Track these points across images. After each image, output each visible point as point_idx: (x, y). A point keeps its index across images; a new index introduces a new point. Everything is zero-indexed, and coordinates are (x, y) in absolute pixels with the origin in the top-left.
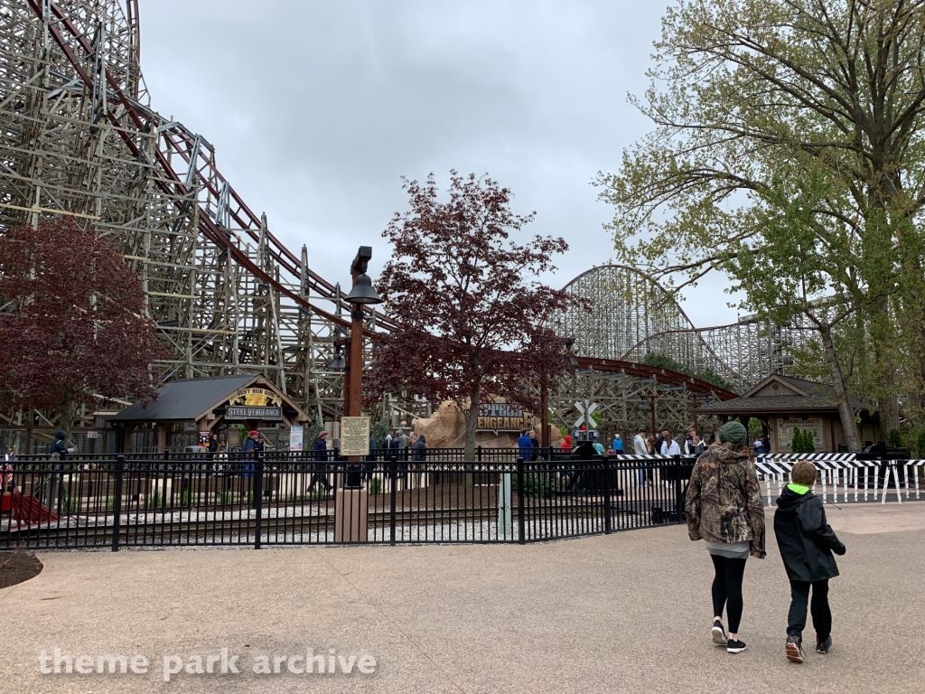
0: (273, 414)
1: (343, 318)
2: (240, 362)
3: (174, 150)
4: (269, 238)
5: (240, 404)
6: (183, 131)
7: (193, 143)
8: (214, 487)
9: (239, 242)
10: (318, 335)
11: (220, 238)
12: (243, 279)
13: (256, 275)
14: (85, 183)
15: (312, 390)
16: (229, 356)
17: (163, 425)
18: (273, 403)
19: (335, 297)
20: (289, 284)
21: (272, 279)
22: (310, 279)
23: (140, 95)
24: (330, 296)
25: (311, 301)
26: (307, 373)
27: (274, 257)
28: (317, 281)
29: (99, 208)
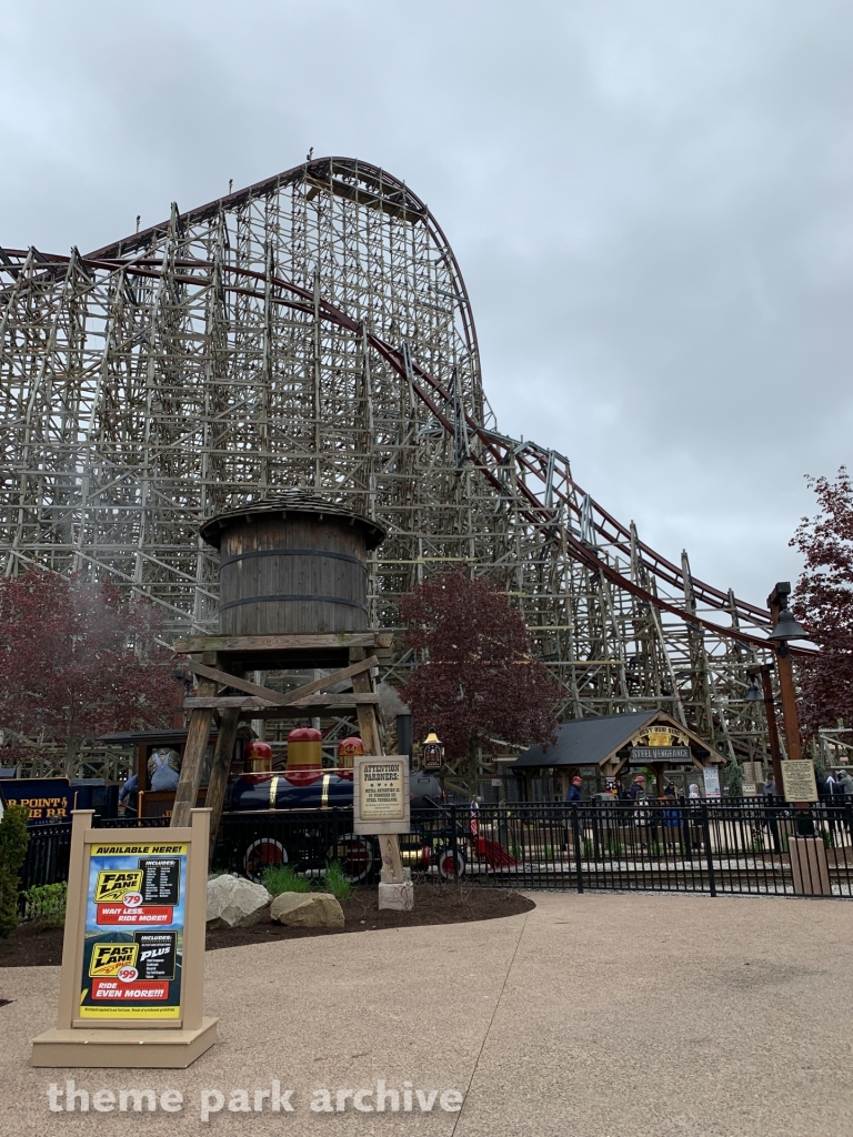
0: (681, 755)
1: (741, 631)
2: (631, 695)
3: (528, 470)
4: (641, 548)
5: (643, 745)
6: (535, 449)
7: (547, 461)
8: (638, 837)
9: (607, 558)
10: (713, 654)
11: (588, 556)
12: (617, 598)
13: (632, 593)
14: (456, 525)
15: (717, 724)
16: (616, 688)
17: (565, 770)
18: (679, 742)
19: (729, 607)
20: (671, 599)
21: (649, 594)
22: (695, 588)
23: (486, 419)
24: (723, 606)
25: (699, 615)
26: (708, 703)
27: (648, 569)
28: (704, 590)
29: (472, 550)
